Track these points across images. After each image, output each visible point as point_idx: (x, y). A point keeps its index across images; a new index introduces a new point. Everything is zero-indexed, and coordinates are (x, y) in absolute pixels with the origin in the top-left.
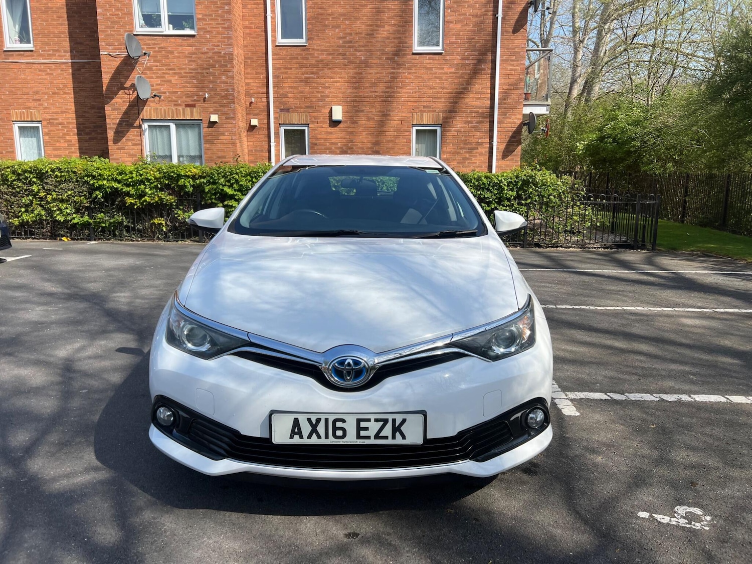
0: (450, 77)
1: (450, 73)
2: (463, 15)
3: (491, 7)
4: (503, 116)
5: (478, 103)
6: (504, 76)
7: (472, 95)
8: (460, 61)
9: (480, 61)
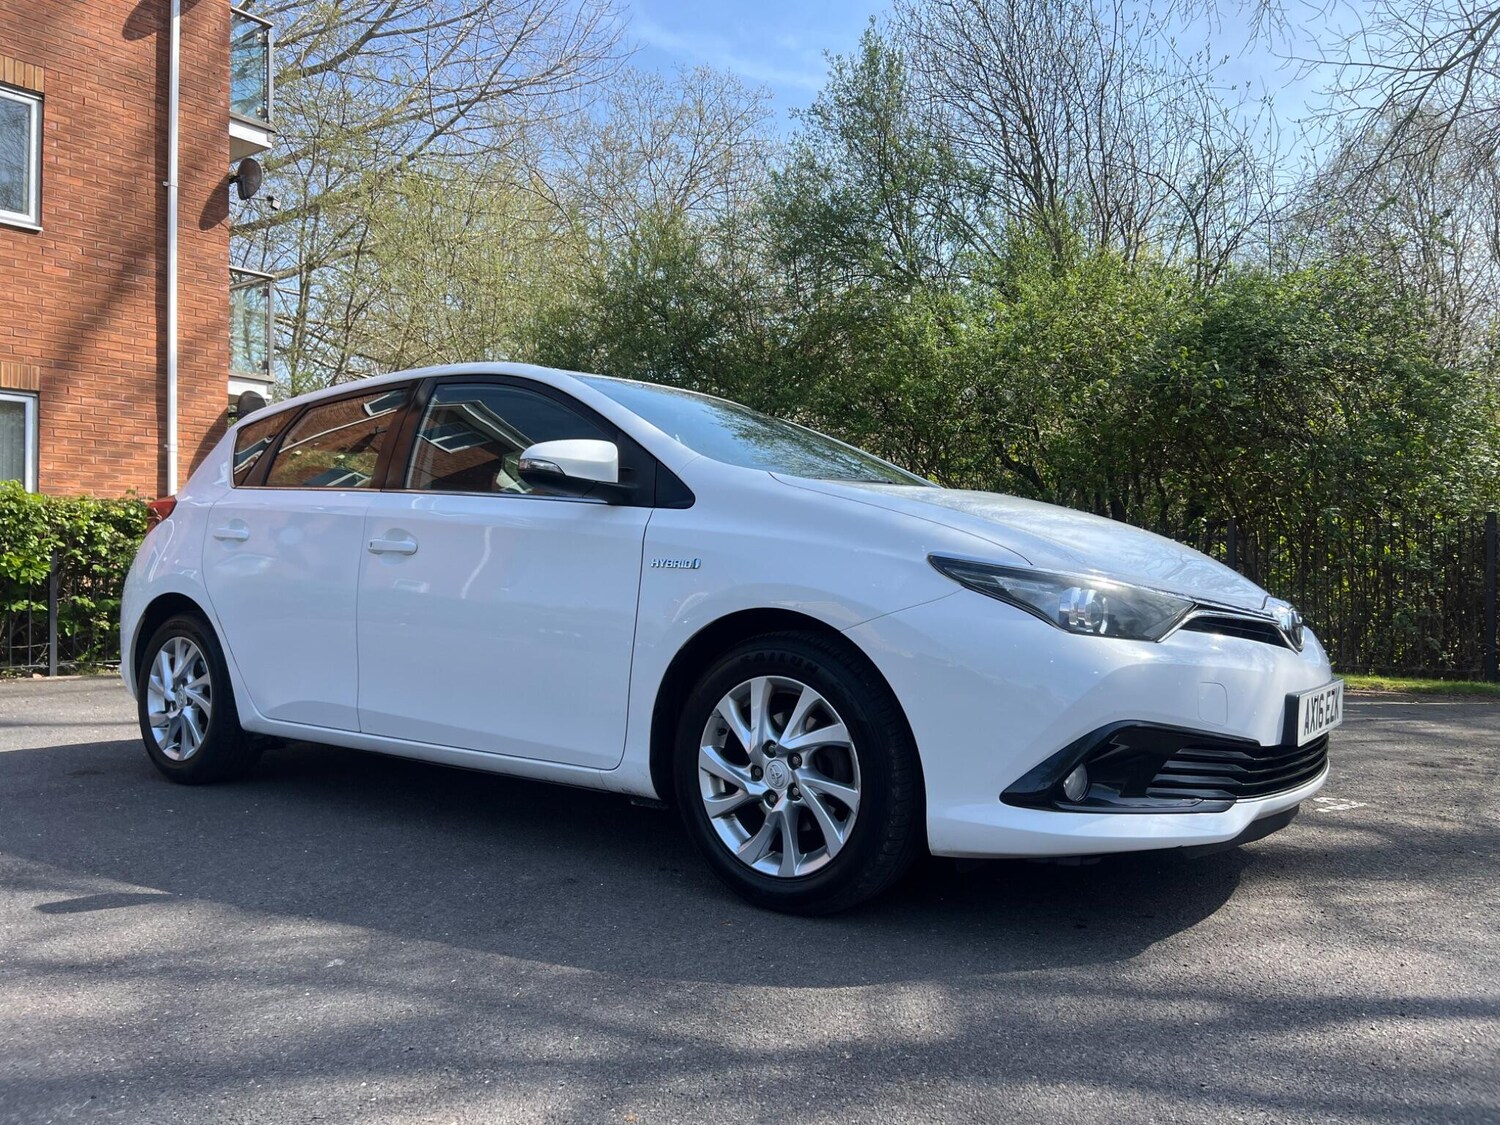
0: (59, 287)
1: (59, 279)
2: (89, 161)
3: (151, 162)
4: (186, 391)
5: (130, 357)
6: (187, 310)
7: (114, 337)
8: (82, 259)
9: (129, 268)
